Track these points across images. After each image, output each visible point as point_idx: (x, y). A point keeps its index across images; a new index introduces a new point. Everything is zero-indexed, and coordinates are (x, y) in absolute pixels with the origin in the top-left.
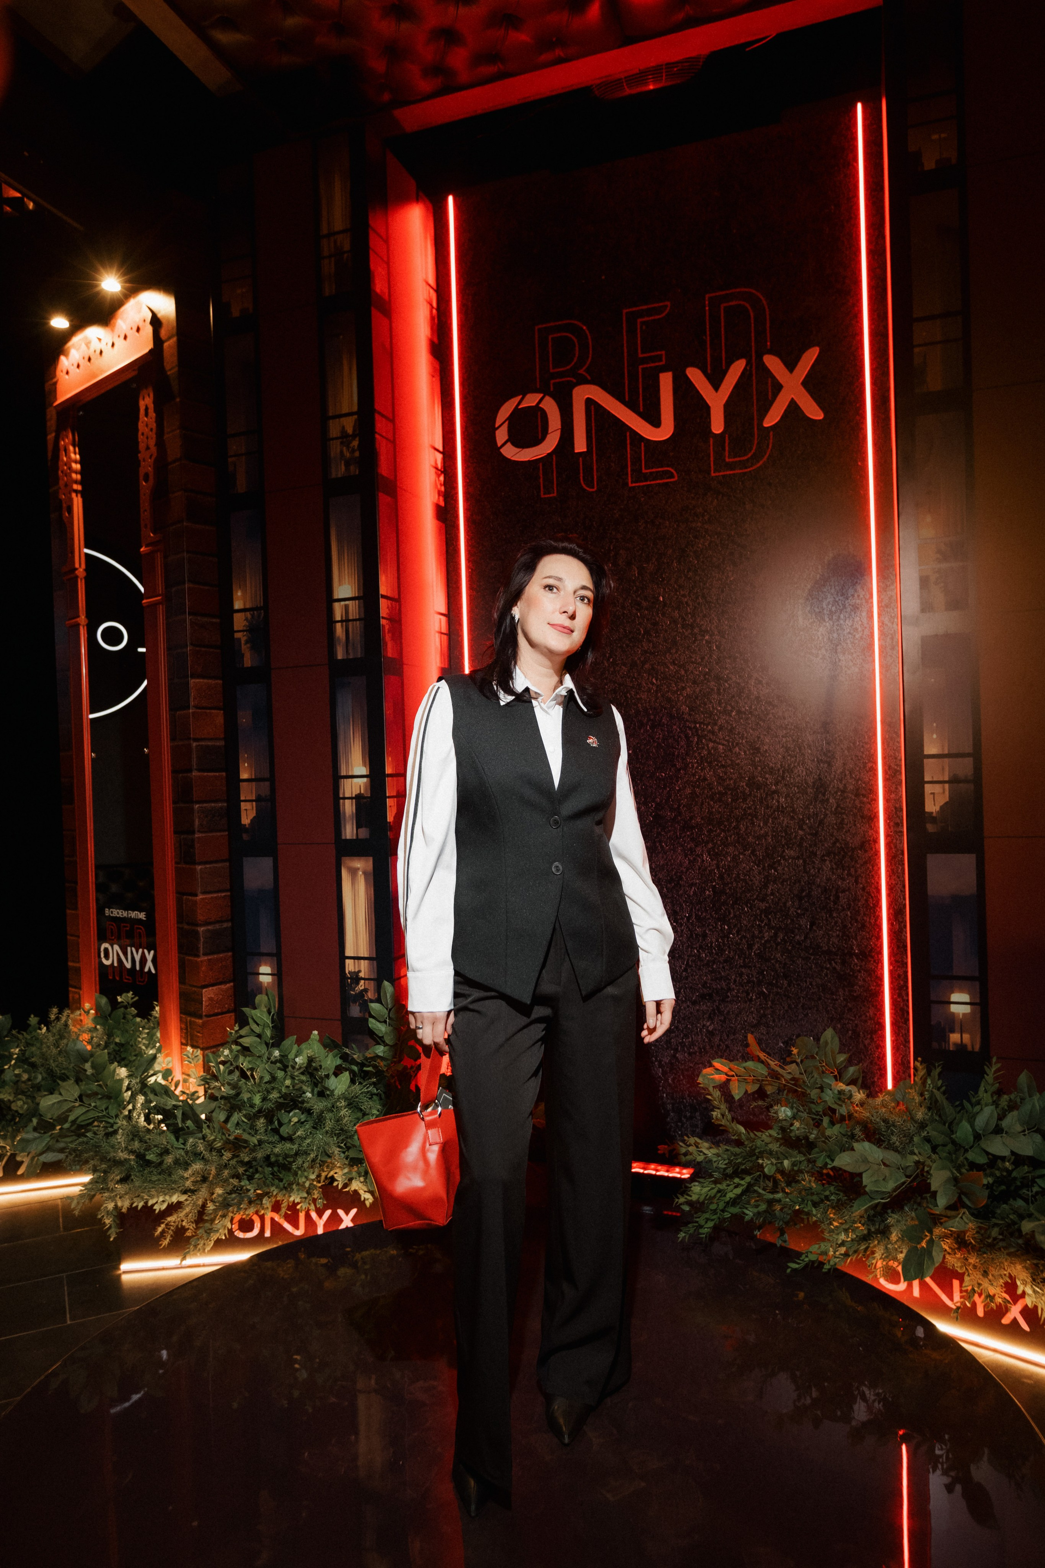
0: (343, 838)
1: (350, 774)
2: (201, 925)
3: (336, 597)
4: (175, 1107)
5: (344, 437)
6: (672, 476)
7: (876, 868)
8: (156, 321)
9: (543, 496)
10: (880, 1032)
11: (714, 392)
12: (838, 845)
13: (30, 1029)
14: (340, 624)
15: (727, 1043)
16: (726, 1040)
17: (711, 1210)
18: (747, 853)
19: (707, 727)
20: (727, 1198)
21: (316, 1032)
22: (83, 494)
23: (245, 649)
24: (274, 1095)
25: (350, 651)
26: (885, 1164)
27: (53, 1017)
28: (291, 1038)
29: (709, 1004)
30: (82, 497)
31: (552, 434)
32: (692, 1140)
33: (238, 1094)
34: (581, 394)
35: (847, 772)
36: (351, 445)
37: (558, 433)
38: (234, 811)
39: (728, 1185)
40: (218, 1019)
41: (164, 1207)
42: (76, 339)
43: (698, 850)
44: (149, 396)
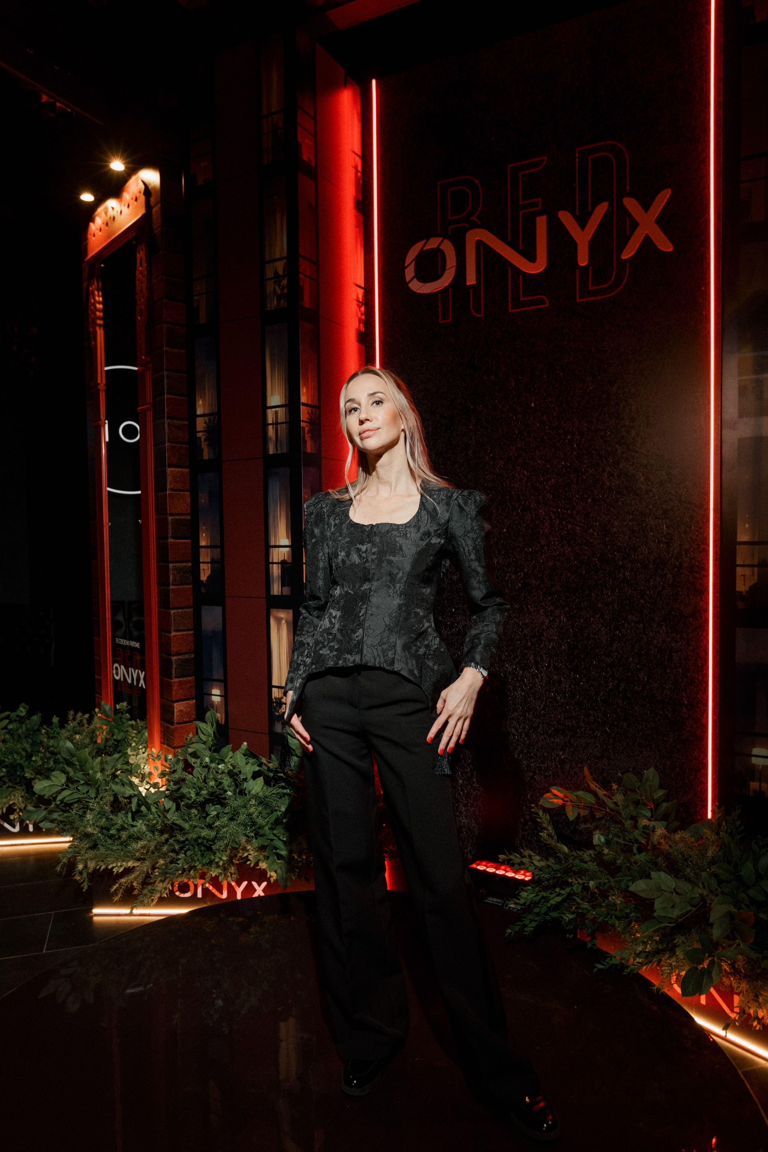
0: (272, 594)
1: (277, 544)
2: (174, 655)
3: (268, 405)
4: (135, 795)
5: (277, 278)
6: (545, 303)
7: (704, 634)
8: (147, 191)
9: (440, 322)
10: (703, 771)
11: (581, 230)
12: (673, 613)
13: (54, 725)
14: (271, 426)
15: (575, 770)
16: (575, 768)
17: (535, 913)
18: (597, 616)
19: (567, 511)
20: (549, 905)
21: (245, 743)
22: (105, 327)
23: (204, 445)
24: (204, 792)
25: (279, 448)
26: (677, 893)
27: (71, 717)
28: (228, 746)
29: (561, 738)
30: (104, 330)
31: (449, 270)
32: (527, 853)
33: (179, 789)
34: (473, 236)
35: (683, 552)
36: (282, 284)
37: (454, 269)
38: (196, 571)
39: (551, 894)
40: (186, 726)
41: (121, 870)
42: (100, 209)
43: (557, 612)
44: (142, 250)
